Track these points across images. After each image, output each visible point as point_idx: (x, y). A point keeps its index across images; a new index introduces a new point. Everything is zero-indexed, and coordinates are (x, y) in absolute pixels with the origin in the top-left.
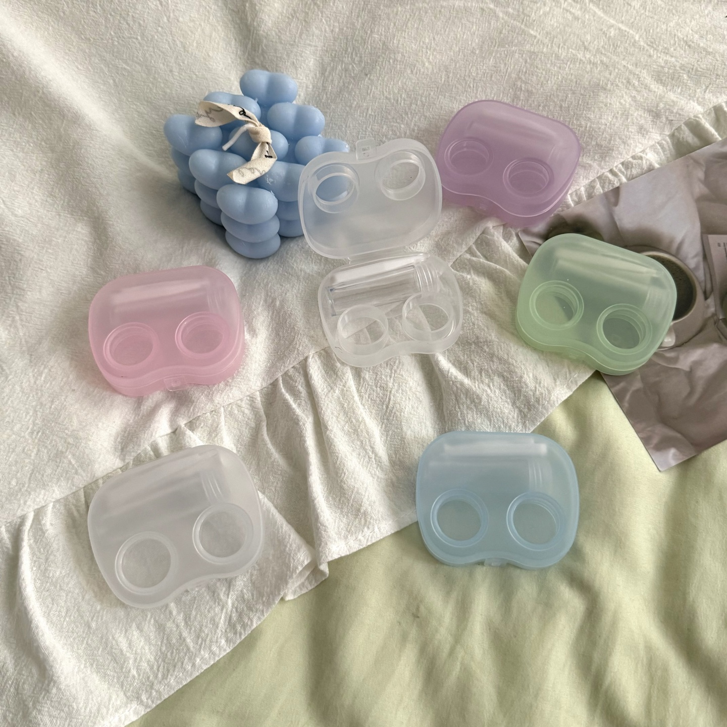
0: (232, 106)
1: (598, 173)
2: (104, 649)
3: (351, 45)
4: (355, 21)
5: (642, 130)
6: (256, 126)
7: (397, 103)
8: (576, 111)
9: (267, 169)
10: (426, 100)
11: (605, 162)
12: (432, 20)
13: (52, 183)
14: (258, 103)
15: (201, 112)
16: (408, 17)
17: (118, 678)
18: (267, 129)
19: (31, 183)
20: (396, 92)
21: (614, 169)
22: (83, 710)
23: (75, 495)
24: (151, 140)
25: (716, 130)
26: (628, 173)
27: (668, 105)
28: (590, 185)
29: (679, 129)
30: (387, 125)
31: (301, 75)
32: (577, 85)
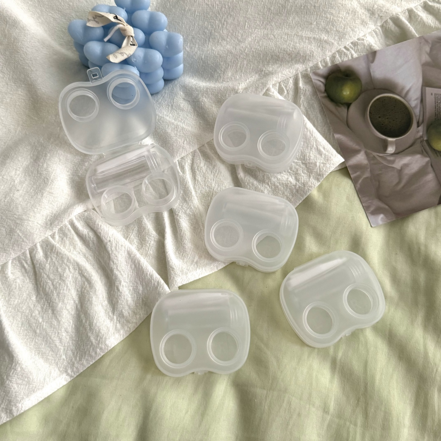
0: (109, 13)
1: (337, 48)
2: (46, 344)
5: (364, 23)
6: (124, 25)
7: (213, 7)
8: (324, 9)
9: (131, 53)
10: (231, 4)
11: (341, 41)
13: (1, 64)
14: (126, 11)
15: (90, 18)
18: (131, 28)
21: (347, 46)
23: (24, 254)
24: (62, 36)
25: (410, 22)
26: (356, 48)
27: (380, 6)
28: (332, 56)
29: (386, 22)
30: (207, 21)
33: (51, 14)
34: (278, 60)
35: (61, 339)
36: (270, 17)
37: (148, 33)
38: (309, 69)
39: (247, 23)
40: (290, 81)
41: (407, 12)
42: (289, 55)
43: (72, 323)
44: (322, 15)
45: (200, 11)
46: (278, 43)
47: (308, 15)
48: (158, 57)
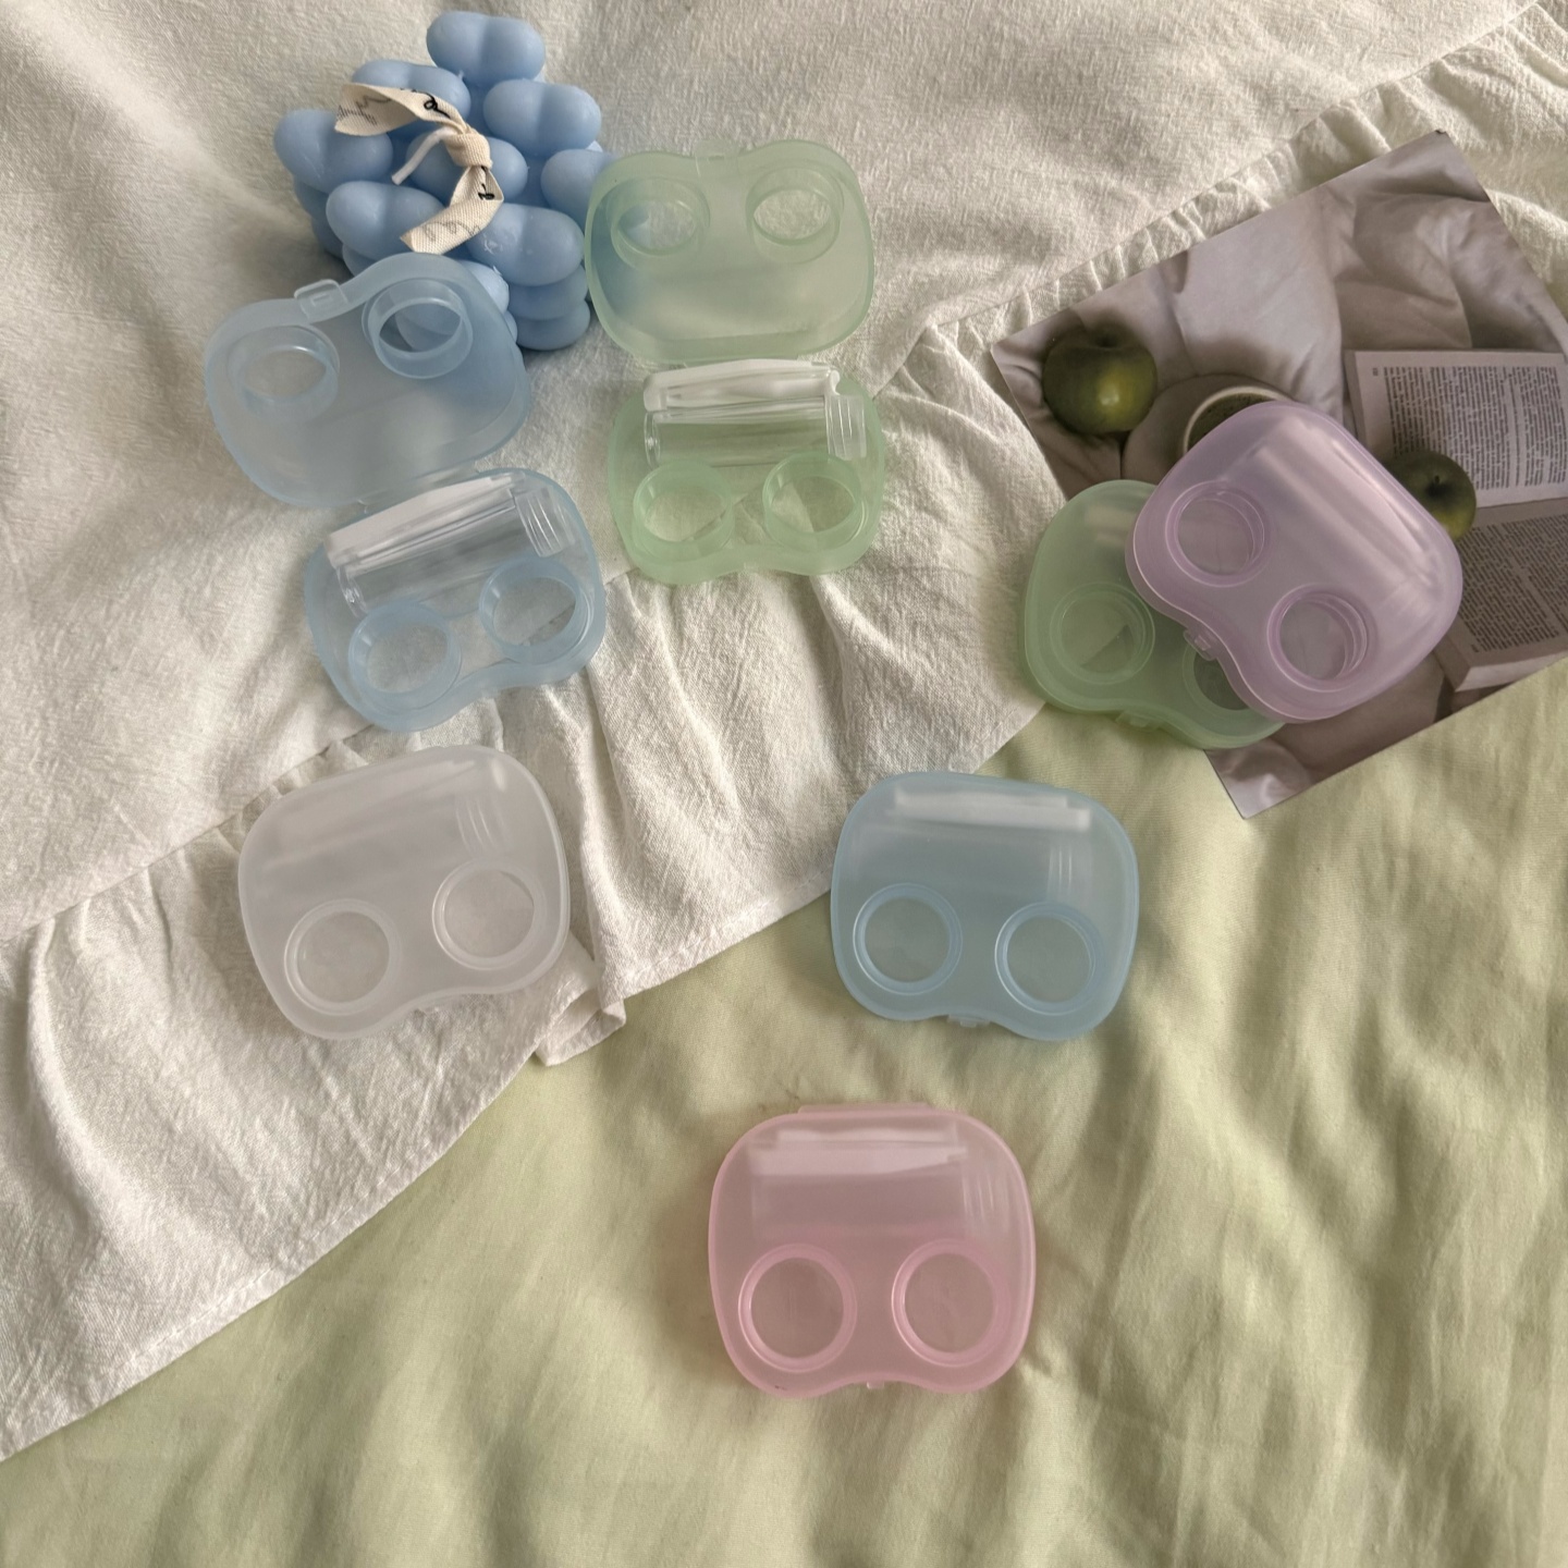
0: (408, 92)
1: (1149, 218)
2: (202, 1170)
5: (1237, 130)
6: (459, 132)
7: (751, 68)
8: (1109, 84)
9: (483, 223)
10: (809, 60)
11: (1164, 195)
13: (57, 253)
14: (464, 80)
15: (348, 105)
17: (233, 1221)
18: (482, 139)
19: (16, 254)
20: (748, 44)
21: (1181, 210)
22: (163, 1289)
23: (133, 880)
24: (255, 155)
25: (1383, 131)
26: (1209, 221)
27: (1292, 76)
28: (1132, 242)
29: (1310, 127)
30: (731, 114)
31: (555, 11)
32: (1114, 31)
33: (220, 87)
34: (958, 249)
36: (935, 106)
38: (1057, 283)
39: (858, 124)
40: (997, 317)
41: (1378, 94)
42: (995, 233)
44: (1103, 108)
45: (707, 78)
46: (962, 196)
47: (1058, 104)
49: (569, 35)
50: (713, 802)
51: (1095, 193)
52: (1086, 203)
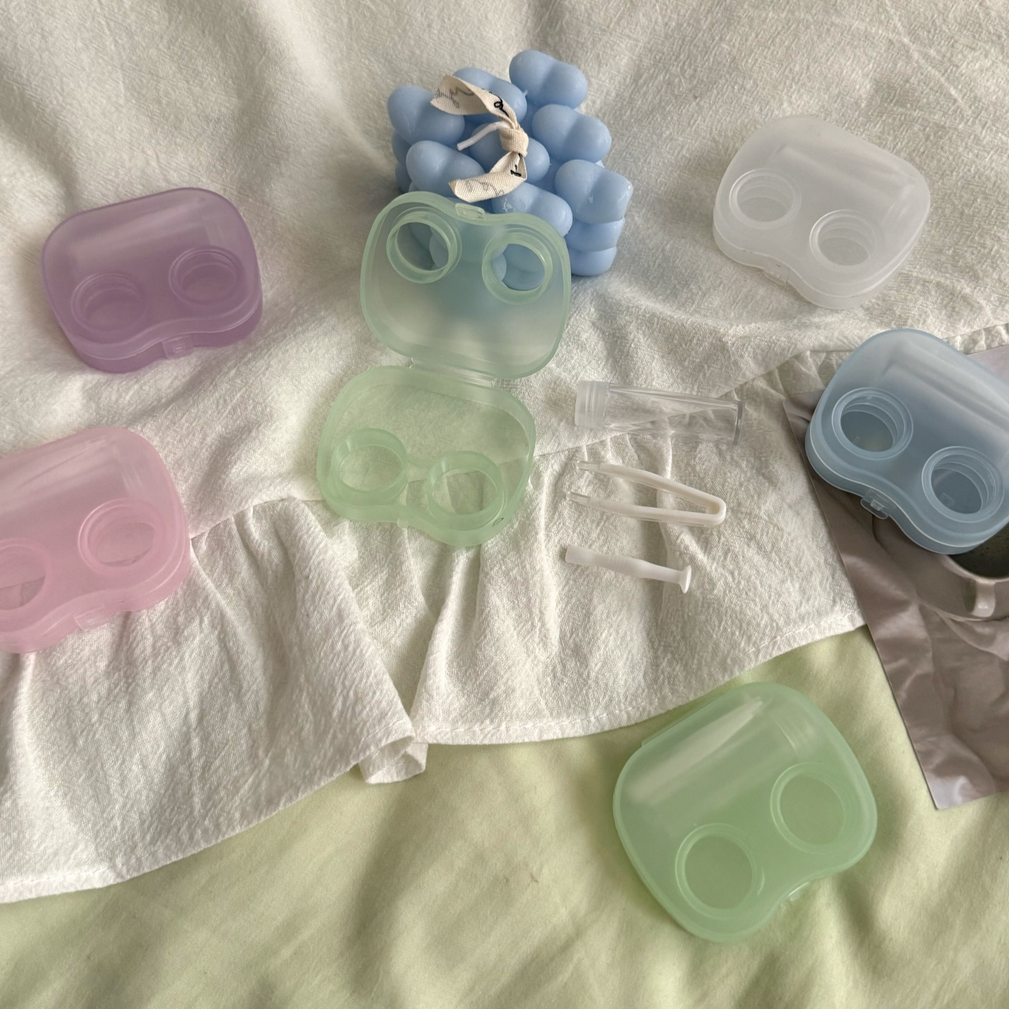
0: (488, 92)
1: (987, 323)
3: (686, 51)
4: (701, 17)
6: (512, 127)
9: (507, 190)
11: (1003, 309)
12: (812, 40)
14: (526, 97)
15: (444, 90)
16: (779, 29)
18: (525, 136)
22: (36, 845)
28: (970, 336)
31: (604, 75)
32: (995, 188)
33: (367, 62)
35: (125, 777)
37: (559, 158)
43: (161, 749)
48: (563, 215)
49: (608, 94)
50: (540, 634)
51: (952, 294)
52: (942, 300)
